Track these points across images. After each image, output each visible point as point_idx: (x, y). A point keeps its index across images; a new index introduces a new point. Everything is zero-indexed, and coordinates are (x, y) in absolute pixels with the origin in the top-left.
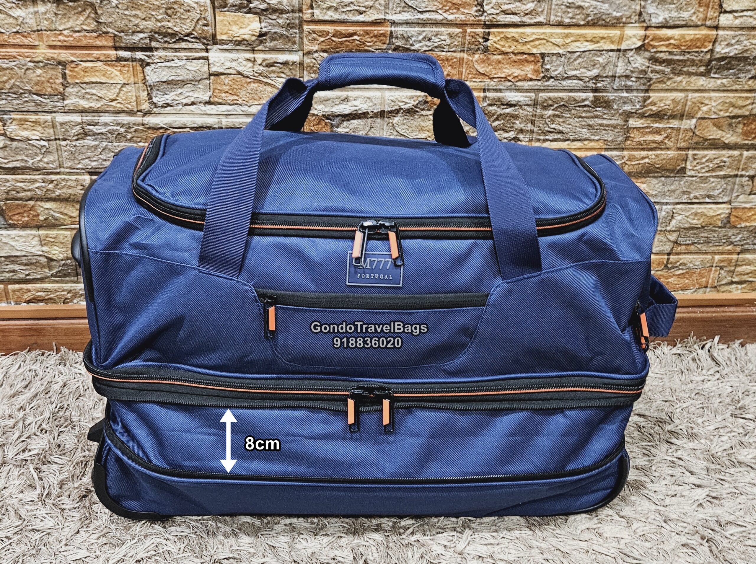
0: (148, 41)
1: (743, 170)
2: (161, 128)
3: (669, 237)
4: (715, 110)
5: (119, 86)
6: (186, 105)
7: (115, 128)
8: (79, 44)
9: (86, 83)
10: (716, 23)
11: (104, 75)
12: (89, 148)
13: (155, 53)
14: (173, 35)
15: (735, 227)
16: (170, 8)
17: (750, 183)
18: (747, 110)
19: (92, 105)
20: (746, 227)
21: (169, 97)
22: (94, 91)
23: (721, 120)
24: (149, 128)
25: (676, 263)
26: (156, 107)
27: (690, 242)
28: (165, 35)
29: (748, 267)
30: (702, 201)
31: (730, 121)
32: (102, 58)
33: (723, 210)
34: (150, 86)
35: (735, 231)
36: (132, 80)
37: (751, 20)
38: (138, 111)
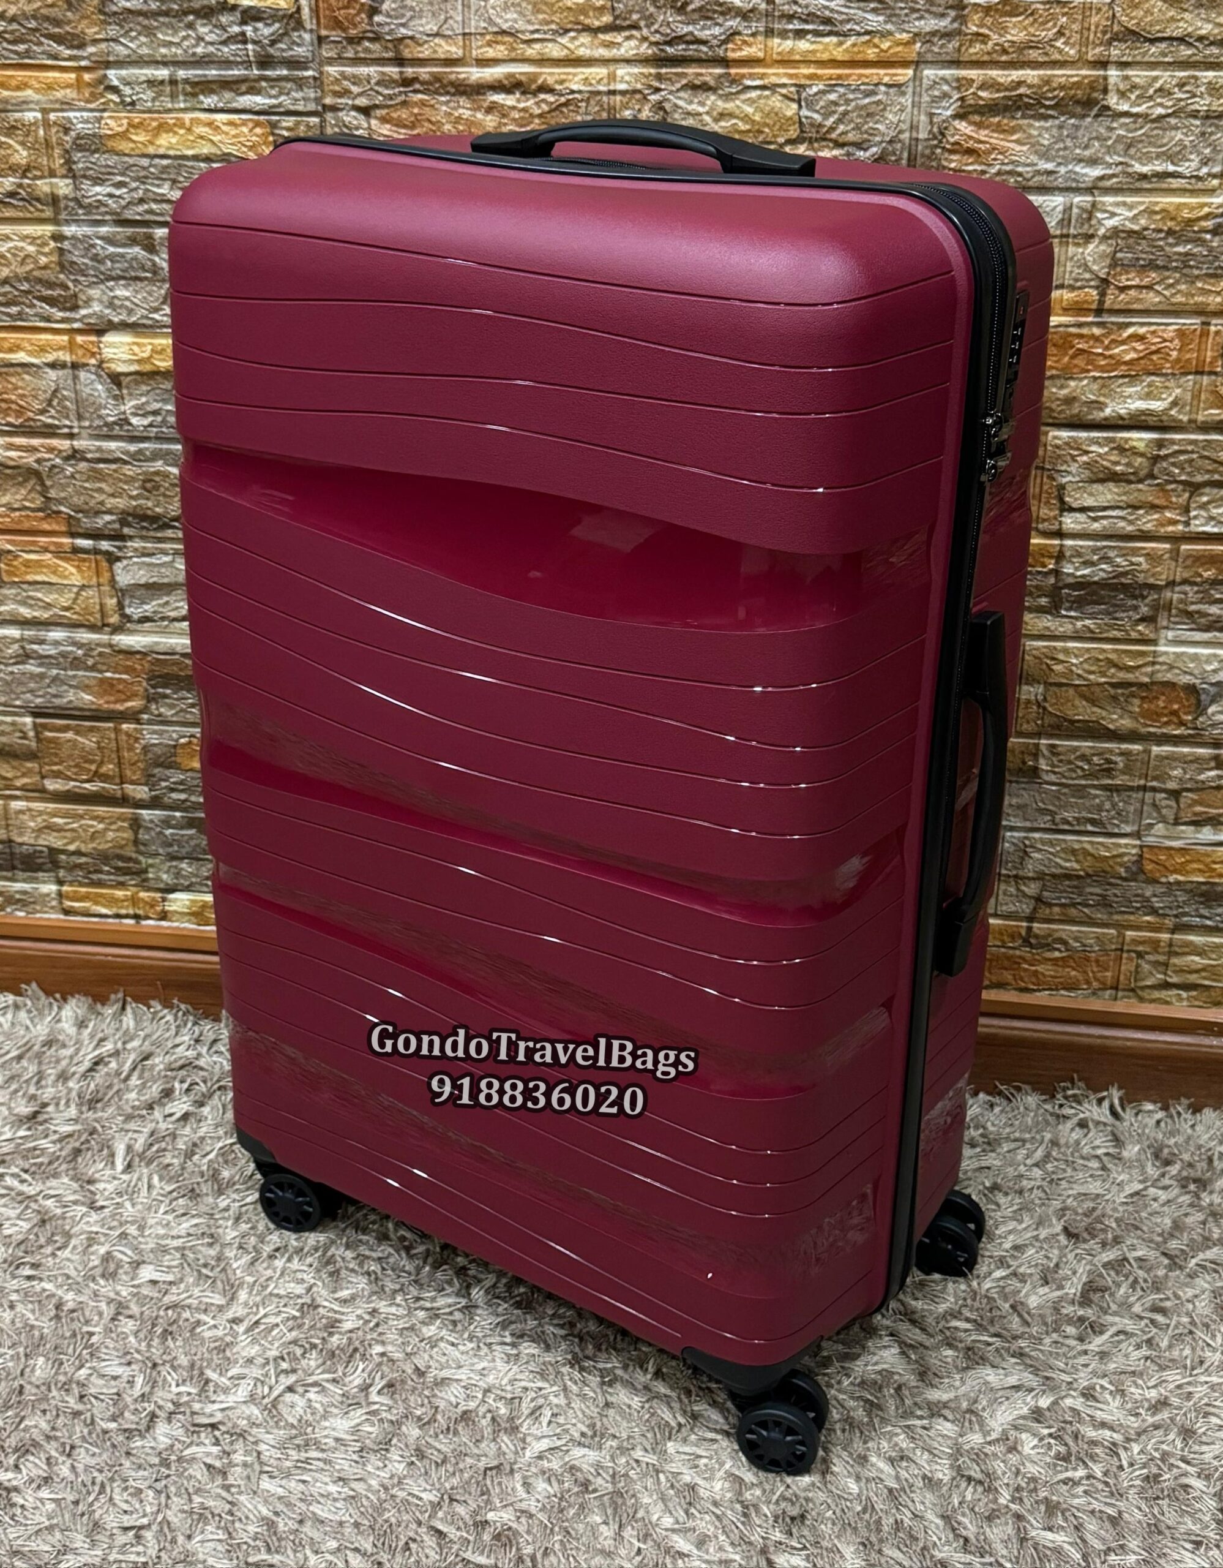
0: (117, 526)
1: (1155, 778)
2: (138, 652)
3: (1023, 888)
4: (1080, 672)
5: (75, 590)
6: (175, 620)
7: (70, 648)
8: (18, 527)
9: (30, 583)
10: (1056, 527)
11: (54, 573)
12: (33, 676)
13: (129, 544)
14: (154, 519)
15: (1156, 881)
16: (151, 481)
17: (1173, 804)
18: (1146, 674)
19: (36, 614)
20: (1178, 883)
21: (148, 608)
22: (39, 595)
23: (1097, 689)
24: (120, 652)
25: (1045, 937)
26: (130, 621)
27: (1068, 901)
28: (144, 517)
29: (1197, 959)
30: (1077, 828)
31: (1112, 691)
32: (52, 548)
33: (1128, 846)
34: (121, 590)
35: (1160, 890)
36: (95, 580)
37: (1122, 524)
38: (104, 625)
